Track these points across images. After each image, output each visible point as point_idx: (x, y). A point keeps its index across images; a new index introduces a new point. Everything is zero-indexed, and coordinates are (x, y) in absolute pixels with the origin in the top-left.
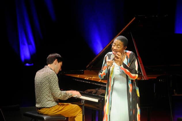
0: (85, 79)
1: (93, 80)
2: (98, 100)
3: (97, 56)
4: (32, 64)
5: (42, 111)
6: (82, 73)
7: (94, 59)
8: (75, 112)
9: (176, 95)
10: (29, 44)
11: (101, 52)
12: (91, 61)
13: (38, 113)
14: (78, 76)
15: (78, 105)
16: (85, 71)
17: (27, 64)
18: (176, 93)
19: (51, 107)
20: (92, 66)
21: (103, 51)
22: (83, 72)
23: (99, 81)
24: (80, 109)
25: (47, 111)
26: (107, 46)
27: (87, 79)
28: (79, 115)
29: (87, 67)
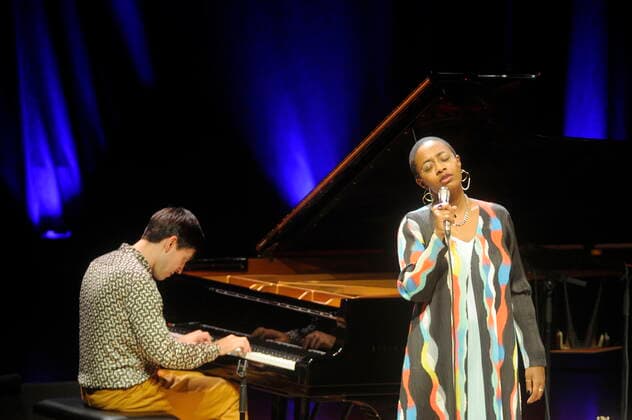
0: (251, 287)
1: (277, 292)
2: (294, 363)
3: (295, 211)
4: (68, 234)
5: (97, 398)
6: (242, 269)
7: (285, 220)
8: (213, 406)
9: (565, 348)
10: (59, 161)
11: (309, 198)
12: (275, 226)
13: (86, 406)
14: (227, 279)
15: (224, 378)
16: (251, 260)
17: (51, 234)
18: (564, 343)
19: (131, 387)
20: (276, 244)
21: (316, 191)
22: (245, 263)
23: (300, 298)
24: (234, 393)
25: (116, 400)
26: (331, 176)
27: (259, 289)
28: (228, 417)
29: (257, 249)
